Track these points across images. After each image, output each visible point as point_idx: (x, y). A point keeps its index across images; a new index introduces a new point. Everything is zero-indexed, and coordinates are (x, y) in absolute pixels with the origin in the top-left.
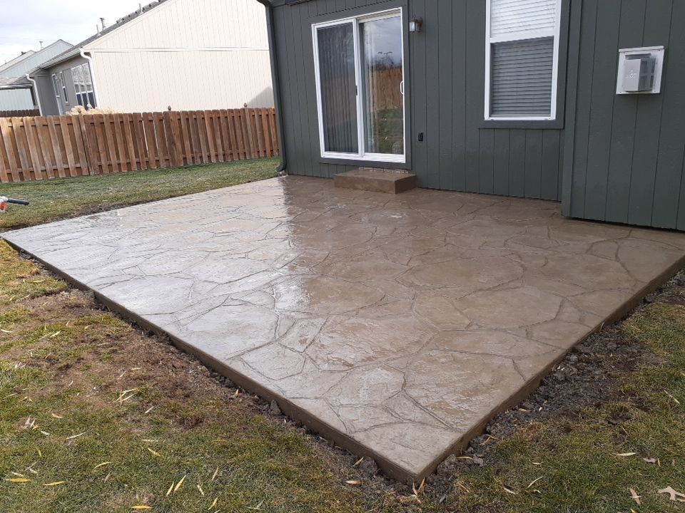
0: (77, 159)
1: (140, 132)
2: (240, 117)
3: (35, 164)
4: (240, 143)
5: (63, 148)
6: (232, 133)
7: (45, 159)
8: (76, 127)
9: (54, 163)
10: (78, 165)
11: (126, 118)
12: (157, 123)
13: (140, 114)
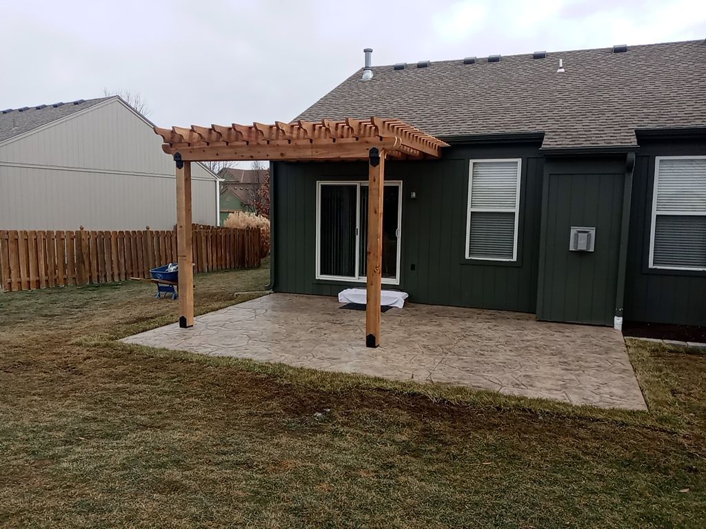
11: (41, 236)
12: (69, 241)
13: (53, 232)
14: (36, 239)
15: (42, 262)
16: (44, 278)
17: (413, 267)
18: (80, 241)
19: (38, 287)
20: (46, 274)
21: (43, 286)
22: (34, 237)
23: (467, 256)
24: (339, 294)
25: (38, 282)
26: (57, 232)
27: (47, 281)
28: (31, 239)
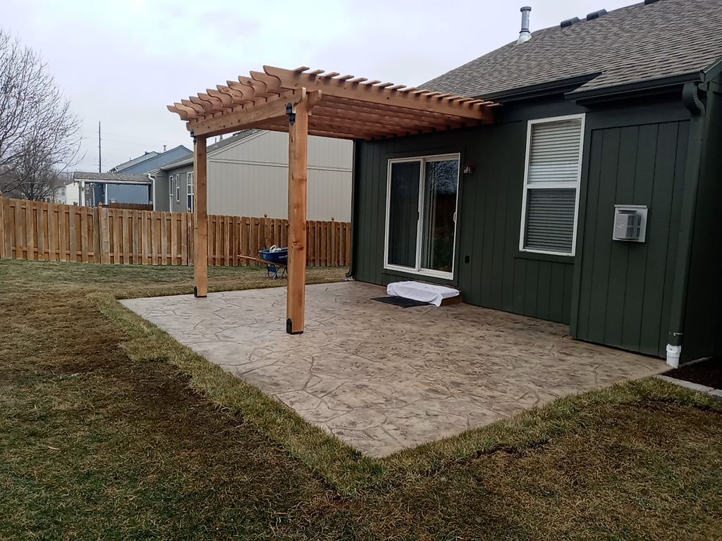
0: (179, 250)
1: (237, 232)
2: (326, 228)
3: (144, 251)
4: (323, 251)
5: (170, 240)
6: (317, 241)
7: (153, 247)
8: (183, 223)
9: (160, 252)
10: (179, 256)
11: (227, 220)
12: (253, 227)
13: (239, 218)
14: (223, 223)
15: (227, 243)
16: (228, 257)
17: (467, 260)
18: (263, 226)
19: (223, 264)
20: (231, 253)
21: (227, 263)
22: (221, 221)
23: (521, 248)
24: (388, 285)
25: (223, 260)
26: (243, 218)
27: (231, 260)
28: (219, 222)
